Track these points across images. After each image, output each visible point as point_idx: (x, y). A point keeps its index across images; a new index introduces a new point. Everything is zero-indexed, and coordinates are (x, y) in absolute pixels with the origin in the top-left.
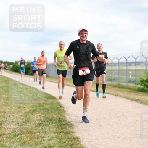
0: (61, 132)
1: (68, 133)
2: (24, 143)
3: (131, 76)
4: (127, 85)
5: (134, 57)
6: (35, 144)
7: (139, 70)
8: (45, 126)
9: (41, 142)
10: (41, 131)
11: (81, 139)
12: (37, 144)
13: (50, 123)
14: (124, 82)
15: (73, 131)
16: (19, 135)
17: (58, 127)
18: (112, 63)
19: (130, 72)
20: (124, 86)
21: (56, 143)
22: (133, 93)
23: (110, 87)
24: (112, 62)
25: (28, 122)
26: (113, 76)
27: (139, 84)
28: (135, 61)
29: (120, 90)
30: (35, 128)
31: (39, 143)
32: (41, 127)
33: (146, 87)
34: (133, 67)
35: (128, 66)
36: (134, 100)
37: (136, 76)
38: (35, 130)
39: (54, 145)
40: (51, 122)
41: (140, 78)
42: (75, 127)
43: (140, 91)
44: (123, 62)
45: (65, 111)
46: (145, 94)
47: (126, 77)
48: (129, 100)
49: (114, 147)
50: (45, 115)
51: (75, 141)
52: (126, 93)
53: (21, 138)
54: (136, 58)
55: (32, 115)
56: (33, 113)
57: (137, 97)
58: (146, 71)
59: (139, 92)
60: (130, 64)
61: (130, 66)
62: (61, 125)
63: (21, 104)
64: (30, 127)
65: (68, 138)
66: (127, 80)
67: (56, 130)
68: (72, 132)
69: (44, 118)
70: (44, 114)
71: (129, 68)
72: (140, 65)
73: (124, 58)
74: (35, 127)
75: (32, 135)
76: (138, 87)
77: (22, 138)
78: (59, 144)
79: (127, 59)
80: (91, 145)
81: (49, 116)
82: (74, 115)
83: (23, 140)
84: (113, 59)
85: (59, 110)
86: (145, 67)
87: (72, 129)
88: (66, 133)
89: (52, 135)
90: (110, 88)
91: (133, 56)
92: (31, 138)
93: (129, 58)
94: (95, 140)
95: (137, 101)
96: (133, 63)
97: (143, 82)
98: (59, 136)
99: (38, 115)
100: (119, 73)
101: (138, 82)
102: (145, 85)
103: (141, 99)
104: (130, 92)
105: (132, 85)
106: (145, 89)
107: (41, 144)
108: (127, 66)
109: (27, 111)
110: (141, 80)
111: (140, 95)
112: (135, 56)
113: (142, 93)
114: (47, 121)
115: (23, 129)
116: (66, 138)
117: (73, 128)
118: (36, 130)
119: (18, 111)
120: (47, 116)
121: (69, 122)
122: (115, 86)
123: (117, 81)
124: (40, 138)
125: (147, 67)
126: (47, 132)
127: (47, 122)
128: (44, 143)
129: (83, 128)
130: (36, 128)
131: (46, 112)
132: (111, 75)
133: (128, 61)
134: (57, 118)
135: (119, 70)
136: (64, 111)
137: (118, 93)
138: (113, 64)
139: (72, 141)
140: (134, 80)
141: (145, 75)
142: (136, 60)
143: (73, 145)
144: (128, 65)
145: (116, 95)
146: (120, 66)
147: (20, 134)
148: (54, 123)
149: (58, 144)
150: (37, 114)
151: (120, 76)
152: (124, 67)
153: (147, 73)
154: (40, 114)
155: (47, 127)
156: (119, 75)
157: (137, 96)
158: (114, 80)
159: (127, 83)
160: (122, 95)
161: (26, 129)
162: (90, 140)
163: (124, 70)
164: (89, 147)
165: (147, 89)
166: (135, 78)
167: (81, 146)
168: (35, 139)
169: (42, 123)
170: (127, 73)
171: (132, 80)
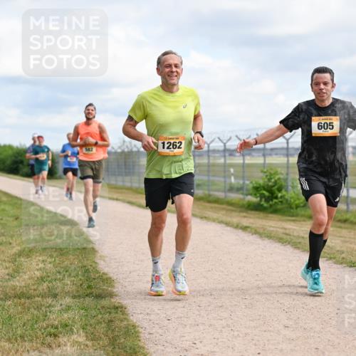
0: (87, 295)
1: (102, 298)
2: (10, 317)
3: (233, 178)
4: (226, 197)
5: (239, 139)
6: (33, 319)
7: (249, 165)
8: (54, 283)
9: (46, 316)
10: (45, 293)
11: (130, 309)
12: (36, 322)
13: (64, 275)
14: (218, 191)
15: (113, 293)
17: (81, 285)
19: (232, 170)
20: (218, 199)
21: (77, 317)
22: (237, 214)
25: (19, 273)
27: (251, 195)
29: (212, 208)
30: (32, 287)
31: (41, 317)
32: (45, 284)
33: (263, 200)
34: (238, 160)
35: (227, 158)
36: (240, 225)
37: (243, 178)
38: (32, 291)
39: (73, 321)
40: (68, 273)
41: (251, 183)
42: (116, 285)
43: (252, 210)
44: (217, 148)
45: (96, 251)
46: (262, 214)
47: (222, 179)
48: (229, 228)
49: (198, 325)
50: (53, 259)
51: (117, 313)
52: (224, 212)
55: (27, 260)
56: (28, 256)
57: (245, 222)
58: (264, 167)
59: (250, 212)
60: (231, 153)
61: (231, 157)
62: (88, 279)
63: (3, 235)
64: (23, 284)
65: (103, 307)
67: (78, 291)
68: (111, 295)
69: (51, 266)
70: (51, 256)
71: (230, 161)
72: (253, 156)
73: (220, 140)
74: (34, 285)
75: (27, 301)
76: (249, 201)
77: (6, 307)
78: (84, 319)
79: (225, 142)
80: (150, 320)
81: (63, 262)
82: (115, 259)
83: (8, 311)
85: (84, 248)
86: (262, 158)
87: (110, 289)
91: (237, 136)
92: (24, 308)
93: (229, 140)
94: (159, 312)
95: (247, 230)
97: (257, 191)
98: (83, 303)
99: (41, 258)
100: (208, 171)
101: (249, 191)
102: (262, 196)
103: (254, 226)
104: (233, 211)
105: (235, 197)
106: (262, 205)
107: (45, 320)
108: (225, 156)
109: (17, 252)
110: (255, 185)
111: (252, 216)
112: (241, 137)
113: (257, 212)
114: (59, 272)
115: (8, 289)
116: (99, 307)
117: (113, 287)
120: (57, 262)
121: (104, 273)
123: (206, 188)
124: (43, 308)
125: (267, 159)
126: (57, 294)
127: (58, 274)
128: (51, 317)
130: (35, 287)
131: (56, 253)
133: (227, 147)
134: (80, 265)
135: (209, 166)
136: (94, 251)
137: (207, 212)
139: (110, 313)
140: (239, 186)
141: (261, 174)
143: (111, 321)
144: (227, 154)
145: (202, 218)
146: (211, 158)
147: (2, 300)
148: (72, 275)
149: (81, 319)
150: (37, 258)
151: (212, 178)
152: (220, 159)
153: (265, 172)
154: (45, 258)
155: (59, 284)
156: (208, 176)
157: (246, 219)
158: (198, 186)
159: (225, 192)
160: (215, 217)
161: (14, 288)
162: (148, 311)
163: (218, 165)
164: (145, 325)
165: (265, 205)
166: (241, 182)
167: (129, 325)
168: (32, 310)
169: (49, 277)
170: (225, 172)
171: (236, 186)
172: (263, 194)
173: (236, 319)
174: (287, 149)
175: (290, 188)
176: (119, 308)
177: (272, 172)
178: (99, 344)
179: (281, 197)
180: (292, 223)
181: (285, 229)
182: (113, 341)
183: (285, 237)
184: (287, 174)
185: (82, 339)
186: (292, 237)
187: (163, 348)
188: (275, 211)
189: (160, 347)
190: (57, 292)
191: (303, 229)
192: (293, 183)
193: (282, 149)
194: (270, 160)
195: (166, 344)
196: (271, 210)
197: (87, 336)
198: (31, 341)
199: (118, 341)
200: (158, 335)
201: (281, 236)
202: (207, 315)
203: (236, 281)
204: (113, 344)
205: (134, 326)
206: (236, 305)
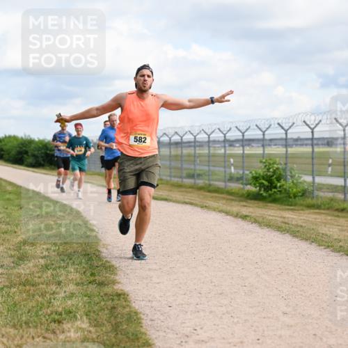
0: (90, 283)
1: (105, 285)
2: (15, 304)
3: (232, 168)
4: (226, 186)
5: (239, 130)
6: (38, 306)
7: (249, 156)
8: (58, 270)
9: (50, 303)
10: (50, 280)
11: (132, 296)
12: (41, 308)
13: (68, 263)
14: (219, 180)
15: (115, 280)
16: (5, 289)
17: (84, 272)
18: (195, 142)
19: (232, 160)
20: (219, 188)
21: (80, 304)
22: (237, 203)
23: (190, 190)
24: (195, 138)
25: (24, 261)
26: (198, 167)
27: (250, 184)
28: (241, 137)
29: (212, 197)
30: (37, 275)
31: (45, 304)
32: (49, 272)
33: (263, 189)
34: (238, 150)
35: (227, 148)
36: (240, 214)
37: (243, 168)
38: (36, 279)
39: (76, 308)
40: (71, 261)
41: (251, 173)
42: (119, 273)
43: (251, 199)
44: (217, 139)
45: (99, 240)
46: (261, 204)
47: (222, 169)
48: (228, 217)
49: (198, 312)
50: (57, 248)
51: (119, 300)
52: (224, 202)
53: (8, 295)
54: (243, 131)
55: (31, 248)
56: (32, 244)
57: (245, 211)
59: (249, 201)
60: (231, 143)
61: (232, 148)
62: (91, 267)
63: (9, 224)
64: (28, 271)
65: (106, 294)
66: (225, 177)
67: (81, 279)
68: (114, 282)
69: (55, 253)
70: (55, 244)
71: (230, 151)
72: (253, 146)
73: (220, 131)
74: (38, 272)
75: (32, 288)
76: (248, 191)
77: (11, 294)
78: (87, 306)
79: (225, 132)
80: (152, 307)
81: (67, 250)
82: (118, 247)
83: (13, 298)
84: (198, 134)
86: (262, 149)
87: (112, 276)
88: (101, 284)
89: (72, 287)
90: (190, 192)
91: (237, 127)
92: (29, 295)
93: (229, 131)
94: (160, 299)
95: (246, 219)
96: (237, 141)
97: (257, 181)
98: (86, 291)
99: (45, 247)
100: (209, 161)
101: (249, 180)
102: (261, 185)
103: (253, 215)
104: (233, 200)
105: (234, 186)
106: (261, 195)
107: (49, 306)
108: (225, 147)
109: (22, 240)
110: (254, 175)
111: (251, 205)
112: (241, 128)
113: (256, 202)
114: (63, 260)
115: (13, 277)
116: (102, 294)
117: (116, 274)
118: (39, 277)
119: (4, 240)
120: (61, 250)
121: (106, 261)
122: (200, 189)
123: (207, 178)
124: (47, 295)
125: (266, 149)
126: (61, 282)
127: (62, 262)
128: (56, 304)
129: (137, 274)
130: (40, 275)
132: (192, 167)
133: (227, 138)
134: (84, 253)
135: (209, 156)
137: (208, 201)
138: (197, 144)
139: (113, 300)
140: (239, 176)
141: (262, 165)
142: (243, 136)
143: (113, 308)
144: (227, 145)
145: (202, 207)
146: (211, 148)
147: (7, 287)
148: (76, 263)
149: (85, 306)
150: (42, 246)
151: (212, 168)
152: (220, 150)
153: (264, 163)
154: (49, 246)
155: (63, 272)
156: (209, 166)
157: (245, 208)
158: (199, 175)
159: (225, 182)
160: (215, 206)
161: (19, 276)
162: (150, 298)
163: (219, 156)
164: (147, 312)
165: (264, 194)
166: (241, 172)
167: (131, 311)
168: (37, 297)
169: (53, 264)
170: (225, 162)
171: (236, 176)
172: (263, 183)
173: (236, 306)
174: (286, 139)
175: (289, 177)
176: (122, 296)
177: (272, 162)
178: (102, 330)
179: (280, 187)
180: (290, 212)
181: (284, 218)
182: (116, 328)
183: (283, 225)
184: (286, 164)
185: (85, 325)
186: (290, 226)
187: (164, 334)
188: (275, 201)
189: (161, 334)
190: (61, 279)
191: (302, 218)
192: (291, 173)
193: (281, 139)
194: (269, 150)
195: (167, 331)
196: (270, 199)
197: (90, 323)
198: (36, 327)
199: (121, 327)
200: (159, 322)
201: (280, 224)
202: (208, 302)
203: (236, 269)
204: (116, 331)
205: (136, 313)
206: (236, 292)
